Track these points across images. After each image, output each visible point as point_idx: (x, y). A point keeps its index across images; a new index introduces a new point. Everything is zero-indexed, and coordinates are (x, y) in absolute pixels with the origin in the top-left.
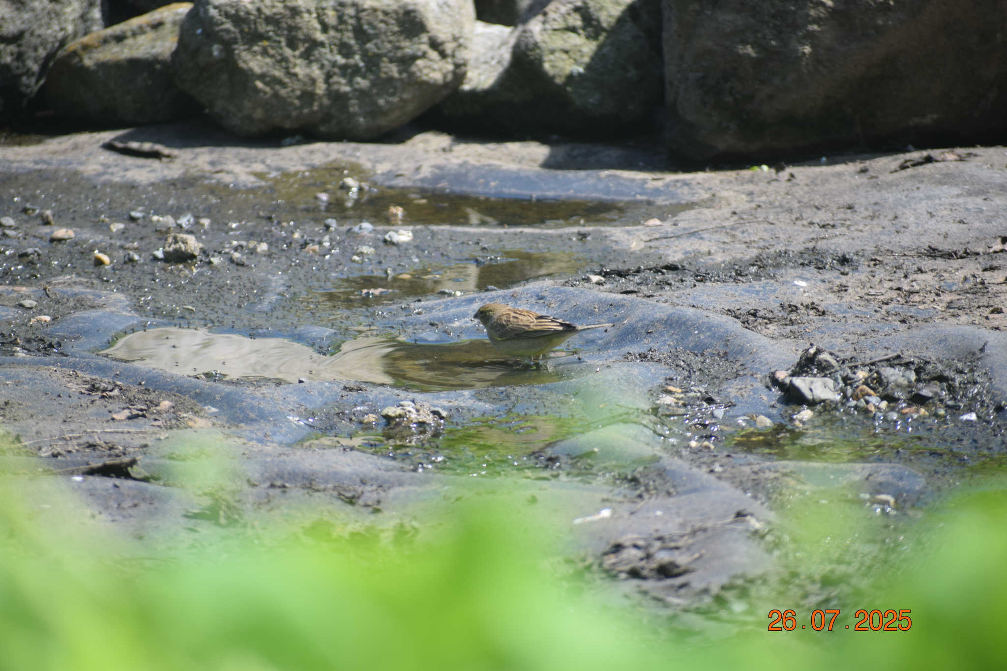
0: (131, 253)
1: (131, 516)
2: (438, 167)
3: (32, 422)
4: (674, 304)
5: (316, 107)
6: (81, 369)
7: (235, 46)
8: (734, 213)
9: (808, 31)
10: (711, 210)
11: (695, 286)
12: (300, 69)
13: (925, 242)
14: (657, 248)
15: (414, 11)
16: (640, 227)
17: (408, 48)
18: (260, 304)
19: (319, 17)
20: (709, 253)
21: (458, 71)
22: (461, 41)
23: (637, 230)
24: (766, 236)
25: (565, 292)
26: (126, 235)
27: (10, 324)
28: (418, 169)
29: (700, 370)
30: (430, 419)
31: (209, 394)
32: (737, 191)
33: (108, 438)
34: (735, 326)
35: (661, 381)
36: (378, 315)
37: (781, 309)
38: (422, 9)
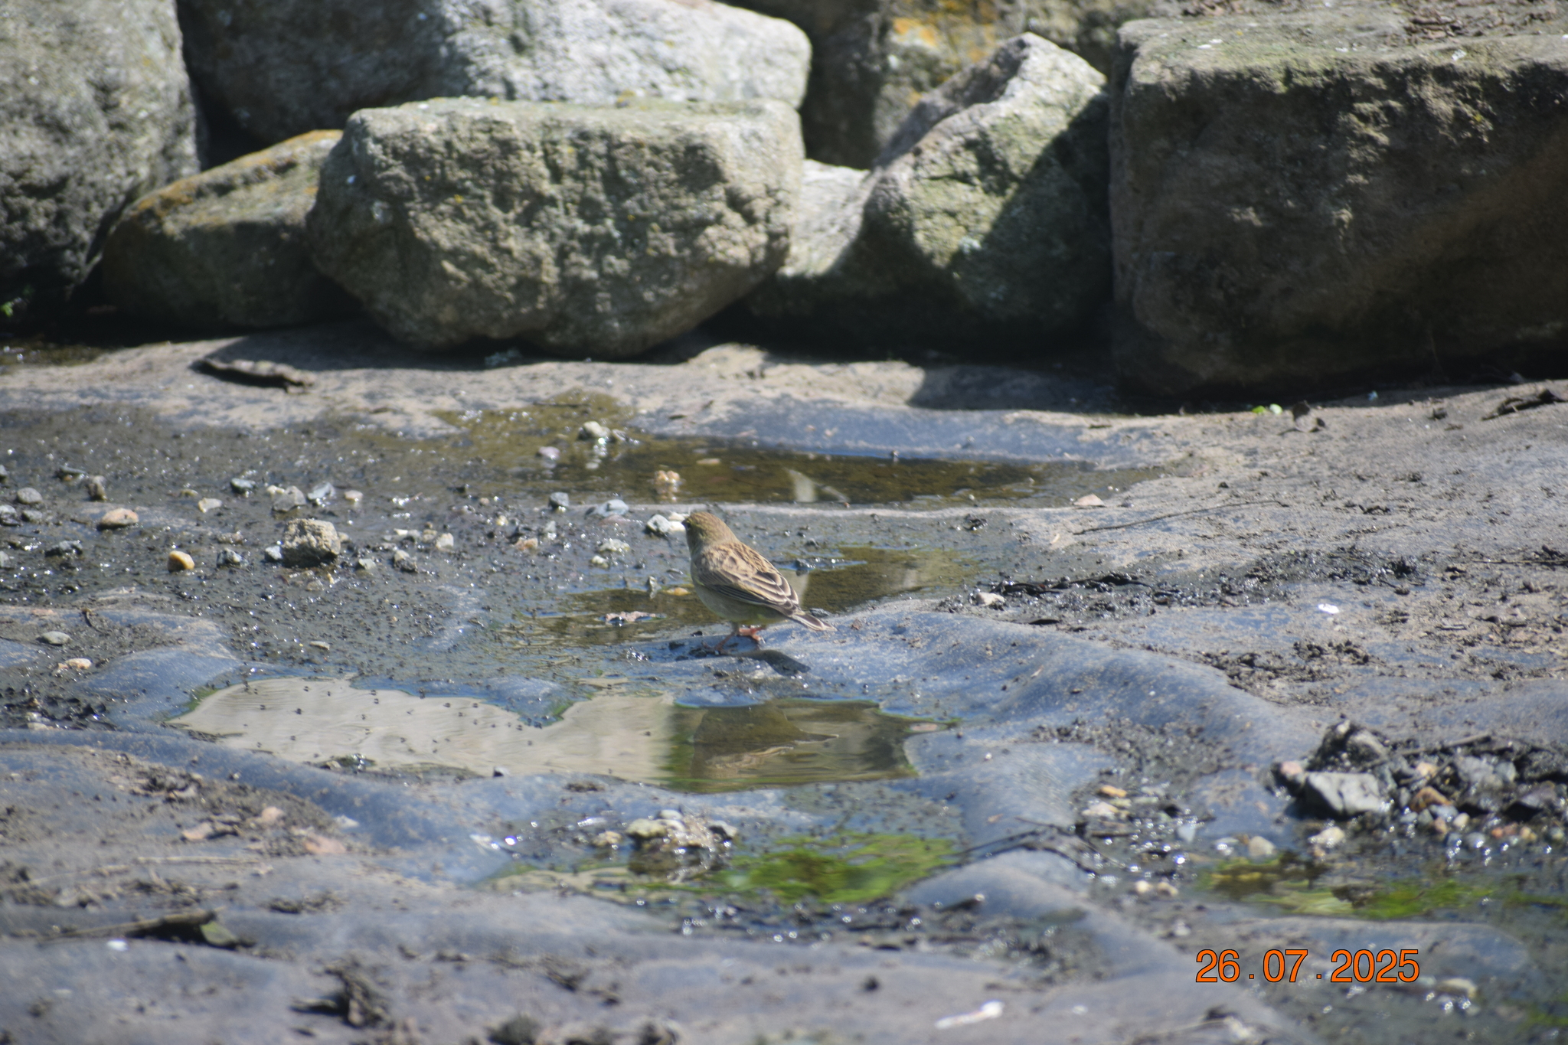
0: (229, 550)
1: (203, 1009)
2: (738, 403)
3: (48, 843)
4: (1118, 645)
5: (541, 304)
6: (136, 752)
7: (409, 205)
8: (1224, 486)
9: (1348, 185)
10: (1186, 479)
11: (1153, 612)
12: (516, 242)
13: (1538, 538)
14: (1094, 545)
15: (703, 147)
16: (1067, 509)
17: (693, 207)
18: (438, 638)
19: (546, 156)
20: (1180, 555)
21: (775, 244)
22: (780, 195)
23: (1060, 514)
24: (1274, 526)
25: (938, 621)
26: (223, 518)
27: (24, 671)
28: (707, 407)
29: (1158, 758)
30: (707, 840)
31: (343, 797)
32: (1230, 449)
33: (174, 873)
34: (1217, 682)
35: (1093, 775)
36: (631, 657)
37: (1295, 652)
38: (716, 145)
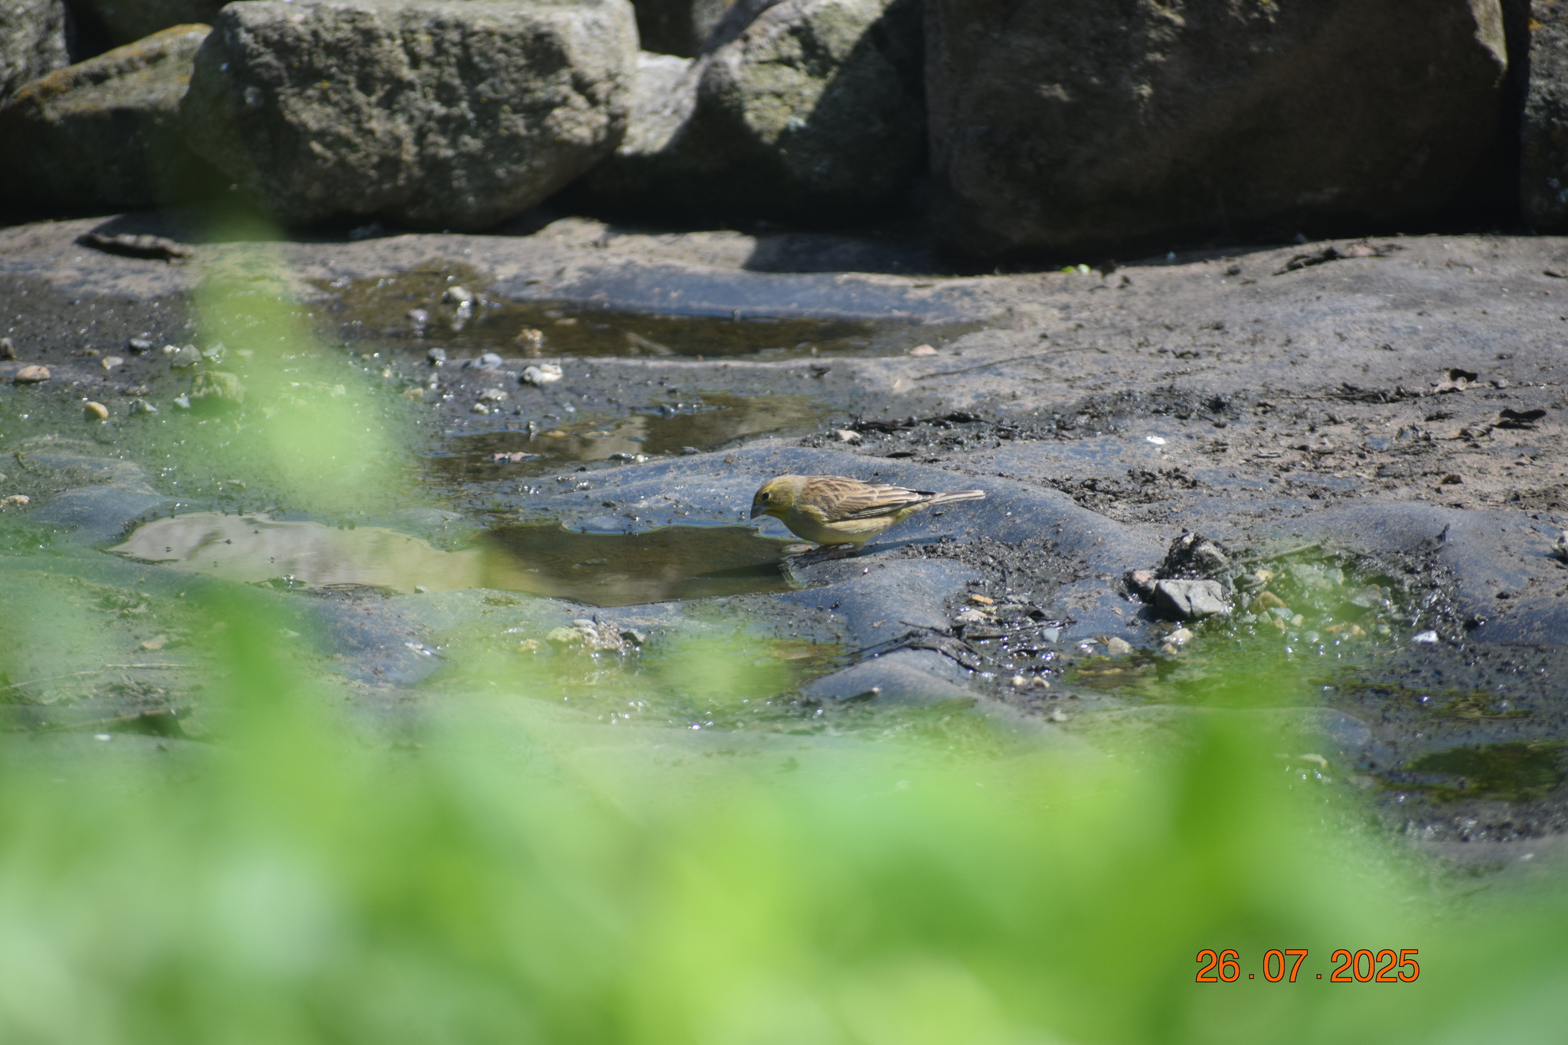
0: (141, 400)
2: (589, 270)
3: (18, 653)
4: (970, 473)
5: (401, 181)
6: (86, 575)
7: (279, 89)
8: (1044, 337)
9: (1147, 63)
10: (1008, 331)
11: (999, 445)
12: (378, 123)
13: (1336, 378)
14: (933, 389)
15: (549, 35)
16: (903, 358)
17: (542, 90)
19: (406, 45)
20: (1014, 396)
21: (614, 125)
22: (620, 79)
23: (900, 363)
24: (1097, 370)
25: (804, 455)
26: (127, 374)
28: (559, 273)
29: (1019, 569)
30: (619, 645)
32: (1045, 304)
33: (141, 677)
34: (1066, 504)
35: (961, 586)
36: (523, 490)
37: (1129, 478)
38: (561, 32)
